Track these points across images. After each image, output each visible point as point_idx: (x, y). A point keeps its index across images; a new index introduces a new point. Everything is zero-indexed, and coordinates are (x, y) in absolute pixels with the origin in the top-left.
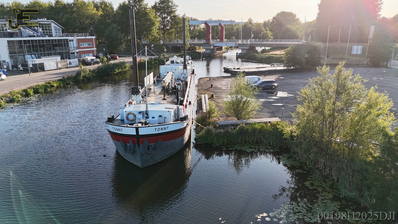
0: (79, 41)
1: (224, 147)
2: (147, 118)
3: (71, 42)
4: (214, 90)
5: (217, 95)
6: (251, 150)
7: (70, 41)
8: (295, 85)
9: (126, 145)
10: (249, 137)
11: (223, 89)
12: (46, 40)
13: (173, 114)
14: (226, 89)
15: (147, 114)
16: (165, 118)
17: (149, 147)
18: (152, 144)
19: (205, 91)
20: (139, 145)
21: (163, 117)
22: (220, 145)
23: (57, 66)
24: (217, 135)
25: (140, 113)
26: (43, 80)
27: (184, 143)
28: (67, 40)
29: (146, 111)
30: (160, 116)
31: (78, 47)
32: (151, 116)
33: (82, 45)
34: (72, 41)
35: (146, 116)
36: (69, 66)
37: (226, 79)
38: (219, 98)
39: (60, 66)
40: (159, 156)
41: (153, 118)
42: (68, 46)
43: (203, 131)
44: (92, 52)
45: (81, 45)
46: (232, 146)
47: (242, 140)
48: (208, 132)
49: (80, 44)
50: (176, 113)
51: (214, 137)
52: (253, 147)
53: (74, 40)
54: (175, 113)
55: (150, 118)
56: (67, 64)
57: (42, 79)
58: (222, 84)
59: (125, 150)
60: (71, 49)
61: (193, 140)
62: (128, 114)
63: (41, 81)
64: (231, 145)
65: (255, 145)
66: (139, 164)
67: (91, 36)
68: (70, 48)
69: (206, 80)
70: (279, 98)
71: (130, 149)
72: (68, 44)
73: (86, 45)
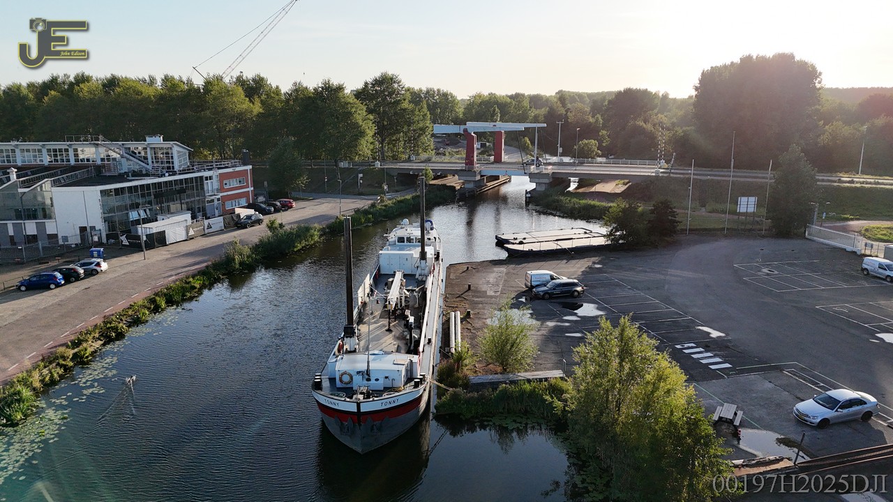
0: (222, 177)
1: (477, 420)
2: (369, 380)
3: (209, 181)
4: (473, 296)
5: (477, 311)
6: (515, 426)
7: (207, 179)
8: (617, 286)
9: (342, 424)
10: (514, 404)
11: (488, 294)
12: (166, 182)
13: (403, 373)
14: (493, 294)
15: (368, 375)
16: (393, 380)
17: (373, 426)
18: (377, 423)
19: (458, 299)
20: (360, 425)
21: (391, 379)
22: (472, 417)
23: (187, 233)
24: (468, 401)
25: (358, 373)
26: (173, 273)
27: (421, 413)
28: (201, 178)
29: (367, 371)
30: (386, 377)
31: (221, 189)
32: (373, 378)
33: (228, 185)
34: (211, 178)
35: (367, 377)
36: (206, 231)
37: (496, 269)
38: (480, 318)
39: (191, 233)
40: (386, 437)
41: (377, 380)
42: (203, 188)
43: (448, 396)
44: (246, 195)
45: (226, 184)
46: (489, 419)
47: (504, 408)
48: (455, 397)
49: (224, 182)
50: (409, 369)
51: (463, 404)
52: (519, 420)
53: (214, 177)
54: (407, 370)
55: (373, 381)
56: (204, 229)
57: (172, 270)
58: (488, 282)
59: (341, 430)
60: (210, 194)
61: (432, 409)
62: (342, 375)
63: (169, 273)
64: (487, 417)
65: (522, 418)
66: (359, 450)
67: (245, 164)
68: (206, 192)
69: (461, 271)
70: (579, 319)
71: (348, 430)
72: (202, 185)
73: (234, 183)
